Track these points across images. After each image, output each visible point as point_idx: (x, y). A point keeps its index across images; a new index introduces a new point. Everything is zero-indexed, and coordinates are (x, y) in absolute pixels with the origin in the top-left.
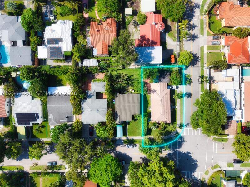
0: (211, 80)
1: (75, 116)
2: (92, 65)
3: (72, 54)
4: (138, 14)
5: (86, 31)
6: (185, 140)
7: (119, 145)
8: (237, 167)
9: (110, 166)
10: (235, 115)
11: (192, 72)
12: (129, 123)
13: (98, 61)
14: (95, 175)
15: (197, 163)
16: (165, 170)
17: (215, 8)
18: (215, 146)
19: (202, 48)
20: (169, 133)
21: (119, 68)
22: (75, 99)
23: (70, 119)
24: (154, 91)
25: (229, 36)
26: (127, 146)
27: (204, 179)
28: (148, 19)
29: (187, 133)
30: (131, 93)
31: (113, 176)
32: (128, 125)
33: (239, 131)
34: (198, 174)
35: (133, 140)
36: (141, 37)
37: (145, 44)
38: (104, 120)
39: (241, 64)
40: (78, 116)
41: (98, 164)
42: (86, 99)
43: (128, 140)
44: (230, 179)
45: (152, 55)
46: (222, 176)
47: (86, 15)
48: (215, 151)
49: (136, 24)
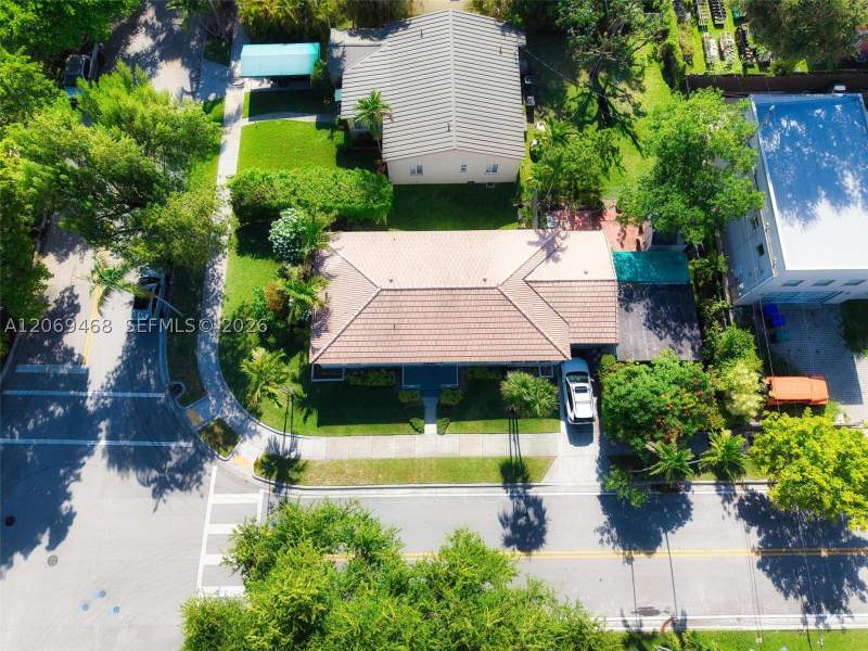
24: (551, 250)
29: (219, 514)
32: (312, 119)
43: (222, 122)
45: (823, 208)
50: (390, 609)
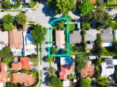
0: (37, 50)
1: (100, 33)
2: (92, 57)
3: (101, 61)
4: (70, 79)
5: (94, 72)
6: (48, 22)
7: (78, 19)
8: (24, 10)
9: (84, 10)
10: (26, 34)
11: (45, 53)
12: (74, 30)
13: (89, 58)
14: (92, 6)
15: (42, 11)
16: (60, 8)
17: (36, 82)
18: (34, 20)
19: (41, 64)
20: (56, 25)
21: (79, 55)
22: (101, 41)
23: (102, 32)
24: (63, 45)
25: (29, 70)
26: (75, 19)
27: (39, 4)
28: (67, 77)
29: (47, 25)
30: (73, 44)
31: (83, 5)
32: (75, 28)
33: (23, 26)
34: (41, 6)
35: (72, 22)
36: (70, 69)
37: (68, 66)
38: (87, 31)
39: (23, 57)
40: (98, 33)
41: (90, 11)
42: (95, 41)
43: (74, 22)
44: (27, 4)
45: (65, 61)
46: (31, 5)
47: (94, 79)
48: (34, 17)
49: (71, 75)
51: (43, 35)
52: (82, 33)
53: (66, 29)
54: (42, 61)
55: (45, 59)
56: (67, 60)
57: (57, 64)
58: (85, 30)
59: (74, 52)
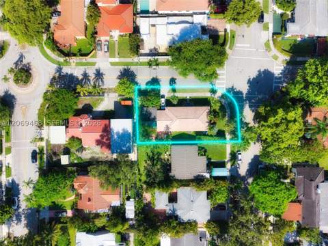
0: (154, 53)
1: (200, 229)
2: (133, 208)
3: (119, 233)
4: (69, 146)
5: (90, 214)
6: (231, 87)
7: (237, 171)
8: (268, 18)
9: (265, 188)
10: (200, 23)
11: (143, 77)
12: (209, 159)
13: (128, 199)
14: (277, 209)
15: (262, 70)
16: (271, 120)
17: (63, 49)
18: (240, 47)
19: (113, 64)
20: (222, 108)
21: (137, 172)
22: (177, 232)
23: (202, 236)
24: (167, 127)
25: (98, 30)
26: (239, 162)
27: (283, 61)
28: (76, 136)
29: (222, 84)
30: (170, 155)
31: (279, 184)
32: (212, 161)
33: (221, 16)
34: (277, 68)
35: (231, 154)
36: (97, 145)
37: (107, 140)
38: (204, 193)
39: (134, 14)
40: (199, 226)
41: (262, 203)
42: (177, 216)
43: (231, 160)
44: (284, 28)
45: (121, 132)
46: (280, 38)
47: (70, 213)
48: (247, 47)
49: (82, 149)
50: (197, 66)
51: (195, 70)
52: (198, 181)
53: (211, 136)
54: (121, 68)
55: (127, 76)
56: (125, 136)
57: (112, 111)
58: (209, 189)
59: (146, 158)
